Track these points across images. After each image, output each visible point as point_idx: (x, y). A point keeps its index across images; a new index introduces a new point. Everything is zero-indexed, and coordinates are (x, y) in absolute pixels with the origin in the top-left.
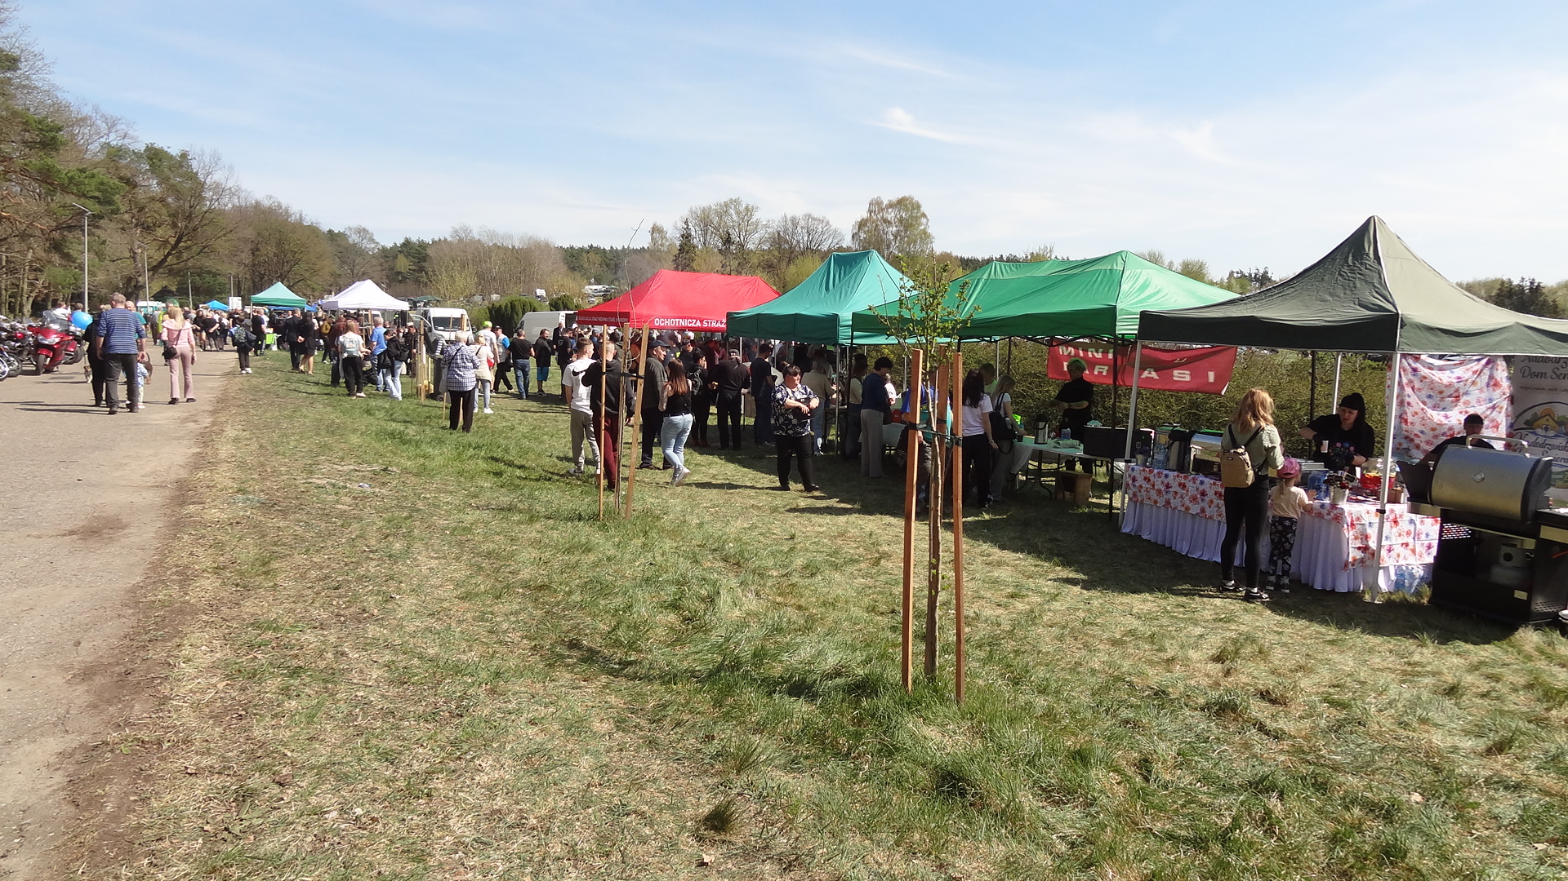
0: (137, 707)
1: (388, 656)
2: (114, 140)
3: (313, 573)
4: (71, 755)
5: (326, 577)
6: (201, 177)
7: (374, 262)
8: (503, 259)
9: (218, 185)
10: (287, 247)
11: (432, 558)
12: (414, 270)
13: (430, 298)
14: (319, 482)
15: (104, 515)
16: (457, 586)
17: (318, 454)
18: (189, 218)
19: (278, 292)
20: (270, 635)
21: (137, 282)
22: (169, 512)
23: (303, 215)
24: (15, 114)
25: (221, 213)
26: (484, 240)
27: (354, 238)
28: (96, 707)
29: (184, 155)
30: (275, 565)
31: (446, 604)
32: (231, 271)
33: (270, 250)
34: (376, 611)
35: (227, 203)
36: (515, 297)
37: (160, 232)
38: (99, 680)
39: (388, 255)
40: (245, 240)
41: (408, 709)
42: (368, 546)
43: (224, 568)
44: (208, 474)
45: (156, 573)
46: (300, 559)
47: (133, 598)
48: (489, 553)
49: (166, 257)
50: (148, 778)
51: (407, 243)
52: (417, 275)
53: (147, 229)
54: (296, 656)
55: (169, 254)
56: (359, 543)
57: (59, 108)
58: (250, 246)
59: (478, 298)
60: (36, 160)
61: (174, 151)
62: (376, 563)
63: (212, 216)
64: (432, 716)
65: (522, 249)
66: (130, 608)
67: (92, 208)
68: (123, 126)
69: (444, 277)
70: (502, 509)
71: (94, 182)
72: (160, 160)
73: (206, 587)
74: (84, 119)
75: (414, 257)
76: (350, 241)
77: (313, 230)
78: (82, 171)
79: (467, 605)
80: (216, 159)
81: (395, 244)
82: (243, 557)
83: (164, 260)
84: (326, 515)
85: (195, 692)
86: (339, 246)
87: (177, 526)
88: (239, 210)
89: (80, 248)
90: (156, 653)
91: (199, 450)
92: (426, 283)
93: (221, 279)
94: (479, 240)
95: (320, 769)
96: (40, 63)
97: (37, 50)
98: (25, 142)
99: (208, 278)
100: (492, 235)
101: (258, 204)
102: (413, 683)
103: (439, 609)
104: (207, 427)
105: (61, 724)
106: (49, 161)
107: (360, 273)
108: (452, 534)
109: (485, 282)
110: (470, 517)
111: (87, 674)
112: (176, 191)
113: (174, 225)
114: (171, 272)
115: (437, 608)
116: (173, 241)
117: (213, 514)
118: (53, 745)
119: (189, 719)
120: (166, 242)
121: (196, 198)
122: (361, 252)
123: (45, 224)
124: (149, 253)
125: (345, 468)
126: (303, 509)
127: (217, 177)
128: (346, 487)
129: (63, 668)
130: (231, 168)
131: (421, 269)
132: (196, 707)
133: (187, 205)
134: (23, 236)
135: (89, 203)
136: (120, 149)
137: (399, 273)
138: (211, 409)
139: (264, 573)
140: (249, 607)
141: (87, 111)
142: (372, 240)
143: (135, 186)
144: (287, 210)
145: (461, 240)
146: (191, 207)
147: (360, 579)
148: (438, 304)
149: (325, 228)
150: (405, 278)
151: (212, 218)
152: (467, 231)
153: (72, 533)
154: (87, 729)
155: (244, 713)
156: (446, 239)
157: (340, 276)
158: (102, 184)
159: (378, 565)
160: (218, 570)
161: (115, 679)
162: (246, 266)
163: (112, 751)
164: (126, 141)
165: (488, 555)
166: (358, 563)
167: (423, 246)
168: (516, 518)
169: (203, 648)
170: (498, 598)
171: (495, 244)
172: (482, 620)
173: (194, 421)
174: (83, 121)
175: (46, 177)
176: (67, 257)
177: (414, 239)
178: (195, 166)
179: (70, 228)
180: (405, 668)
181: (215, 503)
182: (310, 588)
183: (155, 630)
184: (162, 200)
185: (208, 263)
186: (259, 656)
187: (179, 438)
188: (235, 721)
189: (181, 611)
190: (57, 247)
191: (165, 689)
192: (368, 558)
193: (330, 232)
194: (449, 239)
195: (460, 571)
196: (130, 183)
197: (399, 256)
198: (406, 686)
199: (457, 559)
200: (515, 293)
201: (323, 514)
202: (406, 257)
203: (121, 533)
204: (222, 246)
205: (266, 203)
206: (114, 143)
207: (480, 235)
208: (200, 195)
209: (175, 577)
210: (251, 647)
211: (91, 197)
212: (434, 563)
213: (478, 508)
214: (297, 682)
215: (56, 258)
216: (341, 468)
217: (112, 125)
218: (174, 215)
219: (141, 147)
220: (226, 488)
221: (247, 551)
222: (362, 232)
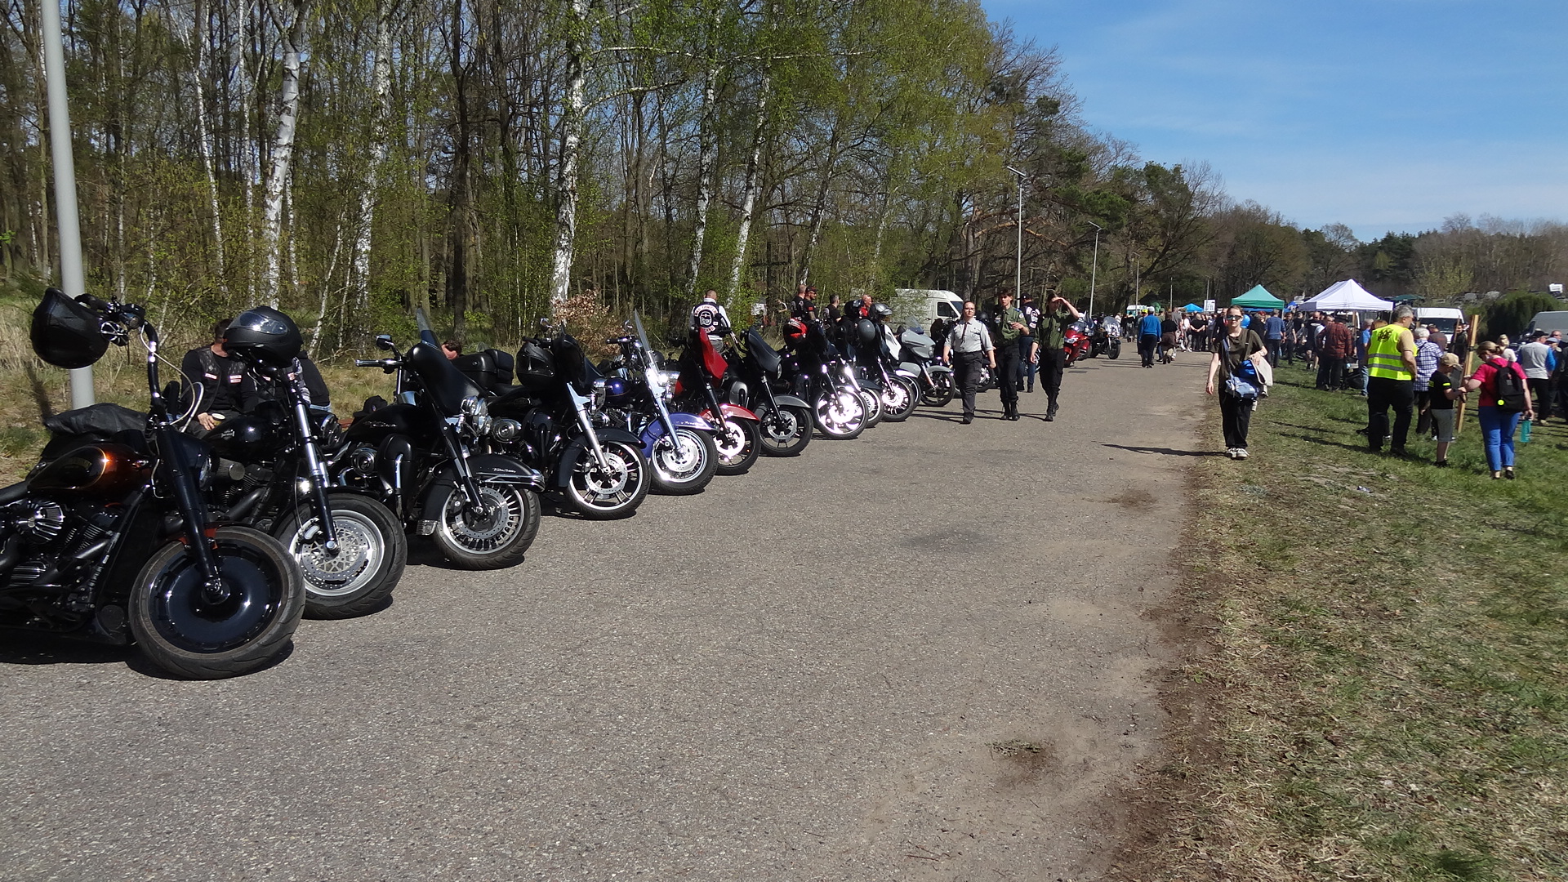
0: (1199, 649)
1: (1418, 657)
2: (1121, 163)
3: (1327, 566)
4: (1156, 674)
5: (1340, 571)
6: (1191, 189)
7: (1351, 260)
8: (1507, 250)
9: (1203, 194)
10: (1261, 250)
11: (1450, 570)
12: (1394, 267)
13: (1413, 296)
14: (1316, 480)
15: (1136, 489)
16: (1483, 603)
17: (1311, 454)
18: (1177, 227)
19: (1259, 294)
20: (1298, 613)
21: (1129, 287)
22: (1187, 492)
23: (1280, 217)
24: (1053, 150)
25: (1204, 220)
26: (1485, 229)
27: (1331, 237)
28: (1166, 641)
29: (1177, 170)
30: (1290, 552)
31: (1473, 619)
32: (1208, 273)
33: (1246, 253)
34: (1398, 611)
35: (1209, 211)
36: (1523, 294)
37: (1151, 241)
38: (1163, 621)
39: (1367, 252)
40: (1223, 245)
41: (1447, 710)
42: (1377, 549)
43: (1245, 547)
44: (1214, 463)
45: (1189, 540)
46: (1312, 550)
47: (1175, 560)
48: (1515, 576)
49: (1154, 264)
50: (1219, 707)
51: (1390, 238)
52: (1398, 272)
53: (1140, 239)
54: (1326, 636)
55: (1157, 261)
56: (1367, 543)
57: (1082, 141)
58: (1228, 250)
59: (1472, 296)
60: (1063, 186)
61: (1169, 167)
62: (1388, 566)
63: (1198, 223)
64: (1475, 723)
65: (1533, 238)
66: (1175, 568)
67: (1101, 224)
68: (1130, 150)
69: (1433, 274)
70: (1526, 532)
71: (1106, 201)
72: (1156, 176)
73: (1232, 563)
74: (1099, 148)
75: (1396, 253)
76: (1327, 240)
77: (1290, 231)
78: (1097, 193)
79: (1497, 624)
80: (1206, 169)
81: (1376, 240)
82: (1261, 540)
83: (1152, 267)
84: (1329, 513)
85: (1243, 648)
86: (1314, 245)
87: (1199, 507)
88: (1219, 216)
89: (1089, 260)
90: (1205, 609)
91: (1200, 441)
92: (1408, 279)
93: (1198, 283)
94: (1478, 230)
95: (1369, 741)
96: (1073, 105)
97: (1071, 93)
98: (1057, 173)
99: (1186, 282)
100: (1498, 222)
101: (1238, 208)
102: (1449, 688)
103: (1466, 623)
104: (1202, 421)
105: (1144, 648)
106: (1073, 187)
107: (1334, 273)
108: (1467, 549)
109: (1482, 278)
110: (1486, 535)
111: (1153, 615)
112: (1167, 203)
113: (1164, 235)
114: (1157, 278)
115: (1463, 620)
116: (1161, 249)
117: (1224, 498)
118: (1139, 664)
119: (1242, 668)
120: (1156, 250)
121: (1184, 209)
122: (1333, 250)
123: (1065, 241)
124: (1141, 261)
125: (1340, 469)
126: (1306, 505)
127: (1205, 186)
128: (1345, 488)
129: (1137, 607)
130: (1219, 177)
131: (1404, 266)
132: (1246, 659)
133: (1176, 215)
134: (1049, 253)
135: (1100, 220)
136: (1124, 170)
137: (1377, 271)
138: (1202, 404)
139: (1282, 557)
140: (1273, 585)
141: (1102, 139)
142: (1350, 237)
143: (1135, 201)
144: (1265, 213)
145: (1455, 231)
146: (1179, 217)
147: (1375, 578)
148: (1425, 303)
149: (1301, 228)
150: (1384, 276)
151: (1197, 225)
152: (1463, 220)
153: (1114, 501)
154: (1164, 657)
155: (1290, 675)
156: (1435, 232)
157: (1312, 276)
158: (1112, 202)
159: (1391, 568)
160: (1241, 548)
161: (1176, 623)
162: (1221, 269)
163: (1187, 678)
164: (1130, 162)
165: (1515, 577)
166: (1370, 564)
167: (1407, 240)
168: (1544, 543)
169: (1242, 612)
170: (1534, 623)
171: (1499, 235)
172: (1518, 642)
173: (1191, 415)
174: (1097, 149)
175: (1070, 202)
176: (1079, 268)
177: (1398, 233)
178: (1186, 177)
179: (1082, 243)
180: (1437, 671)
181: (1225, 490)
182: (1326, 578)
183: (1200, 590)
184: (1155, 212)
185: (1190, 268)
186: (1291, 630)
187: (1181, 429)
188: (1281, 680)
189: (1217, 578)
190: (1072, 260)
191: (1219, 639)
192: (1379, 560)
193: (1307, 231)
194: (1440, 231)
195: (1484, 588)
196: (1131, 199)
197: (1379, 253)
198: (1440, 688)
199: (1478, 575)
200: (1524, 289)
201: (1326, 512)
202: (1387, 253)
203: (1152, 505)
204: (1203, 251)
205: (1246, 207)
206: (1120, 165)
207: (1479, 224)
208: (1188, 205)
209: (1206, 549)
210: (1283, 621)
211: (1102, 215)
212: (1452, 576)
213: (1494, 526)
214: (1331, 659)
215: (1070, 270)
216: (1336, 470)
217: (1120, 148)
218: (1164, 226)
219: (1142, 166)
220: (1234, 477)
221: (1263, 535)
222: (1341, 229)
